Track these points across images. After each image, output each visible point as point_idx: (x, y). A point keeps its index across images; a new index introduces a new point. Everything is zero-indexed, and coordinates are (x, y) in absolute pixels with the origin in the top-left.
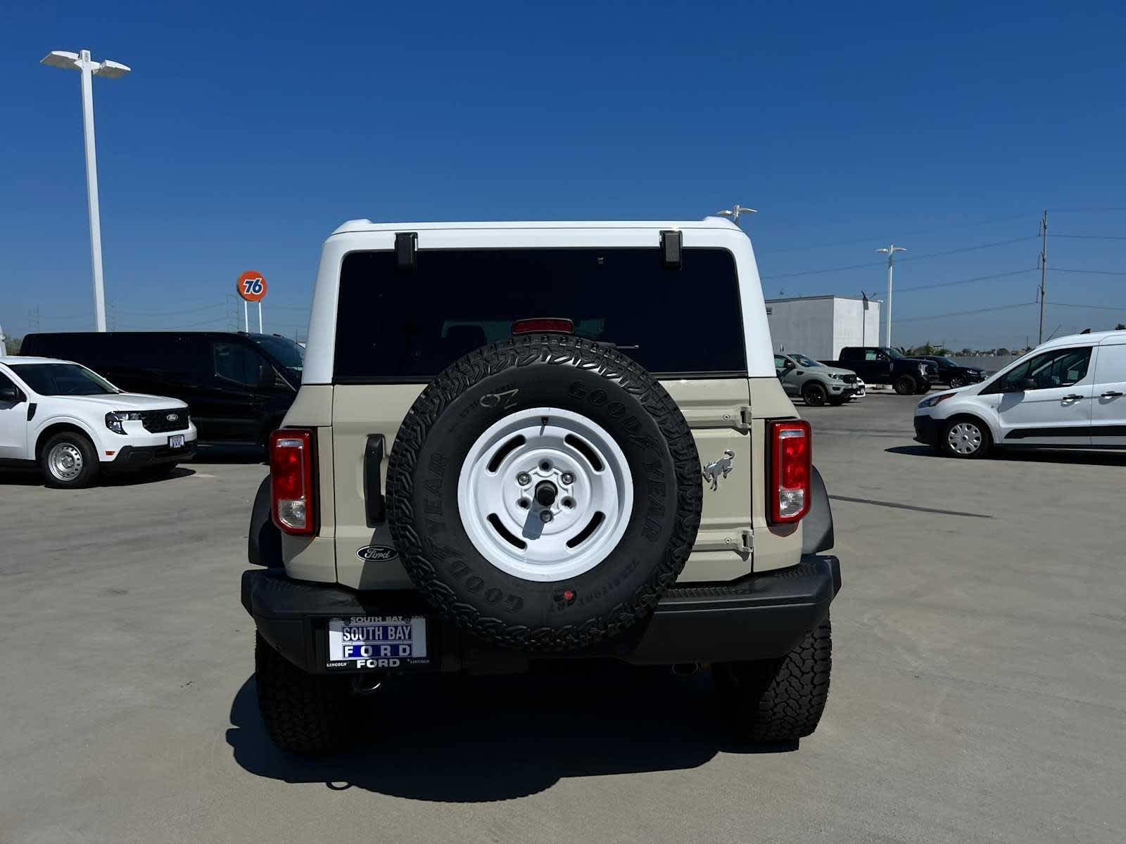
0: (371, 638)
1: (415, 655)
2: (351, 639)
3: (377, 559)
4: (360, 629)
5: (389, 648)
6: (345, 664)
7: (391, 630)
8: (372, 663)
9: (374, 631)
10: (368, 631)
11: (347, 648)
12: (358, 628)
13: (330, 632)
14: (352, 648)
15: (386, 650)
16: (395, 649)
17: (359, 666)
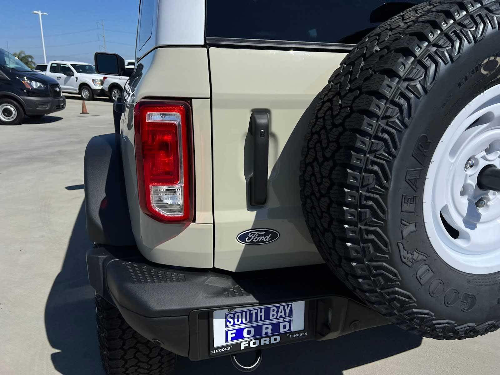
0: (254, 320)
1: (294, 329)
2: (234, 324)
3: (258, 242)
4: (244, 314)
5: (270, 327)
6: (229, 348)
7: (274, 310)
8: (254, 343)
9: (257, 314)
10: (251, 315)
11: (229, 333)
12: (242, 313)
13: (214, 320)
14: (235, 331)
15: (267, 329)
16: (276, 327)
17: (242, 348)
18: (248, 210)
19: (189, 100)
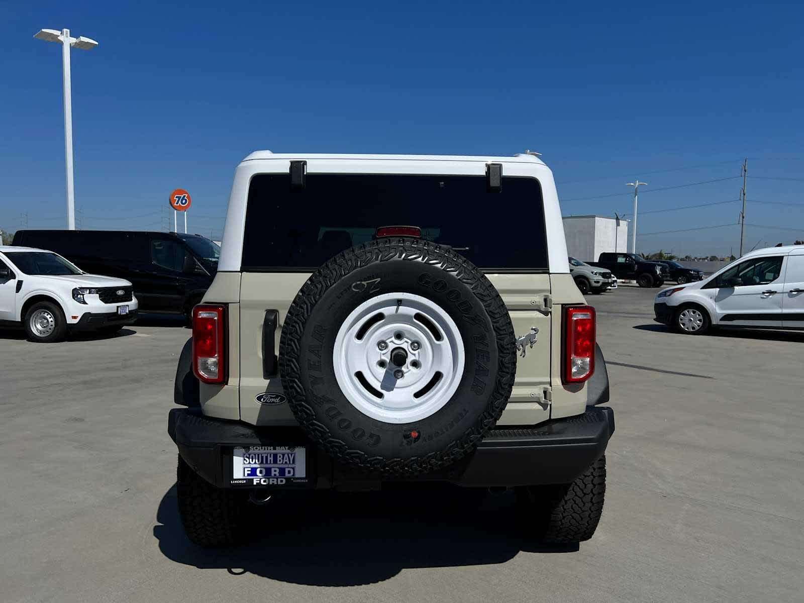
0: (264, 462)
1: (297, 476)
2: (249, 463)
3: (270, 403)
4: (257, 455)
5: (278, 470)
6: (245, 481)
7: (280, 457)
8: (264, 481)
9: (267, 457)
10: (262, 457)
11: (246, 469)
12: (255, 455)
13: (234, 457)
14: (250, 469)
15: (275, 472)
16: (282, 471)
17: (255, 483)
18: (265, 379)
19: (226, 305)
